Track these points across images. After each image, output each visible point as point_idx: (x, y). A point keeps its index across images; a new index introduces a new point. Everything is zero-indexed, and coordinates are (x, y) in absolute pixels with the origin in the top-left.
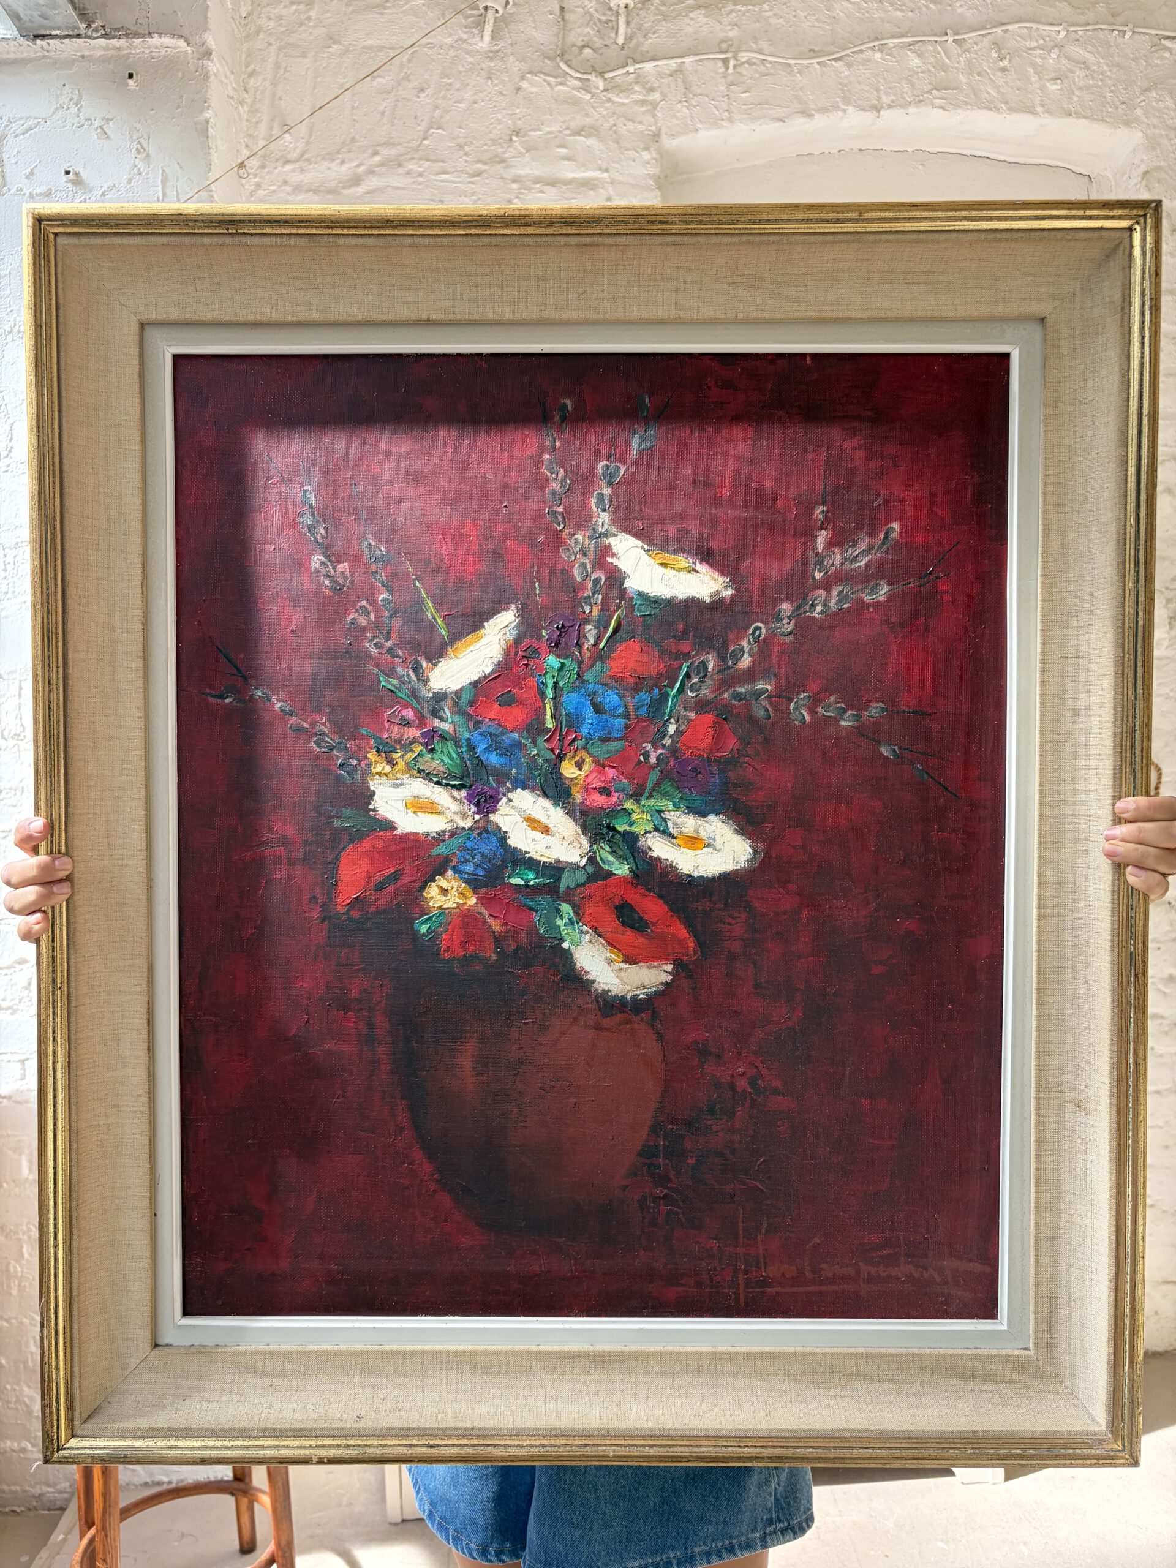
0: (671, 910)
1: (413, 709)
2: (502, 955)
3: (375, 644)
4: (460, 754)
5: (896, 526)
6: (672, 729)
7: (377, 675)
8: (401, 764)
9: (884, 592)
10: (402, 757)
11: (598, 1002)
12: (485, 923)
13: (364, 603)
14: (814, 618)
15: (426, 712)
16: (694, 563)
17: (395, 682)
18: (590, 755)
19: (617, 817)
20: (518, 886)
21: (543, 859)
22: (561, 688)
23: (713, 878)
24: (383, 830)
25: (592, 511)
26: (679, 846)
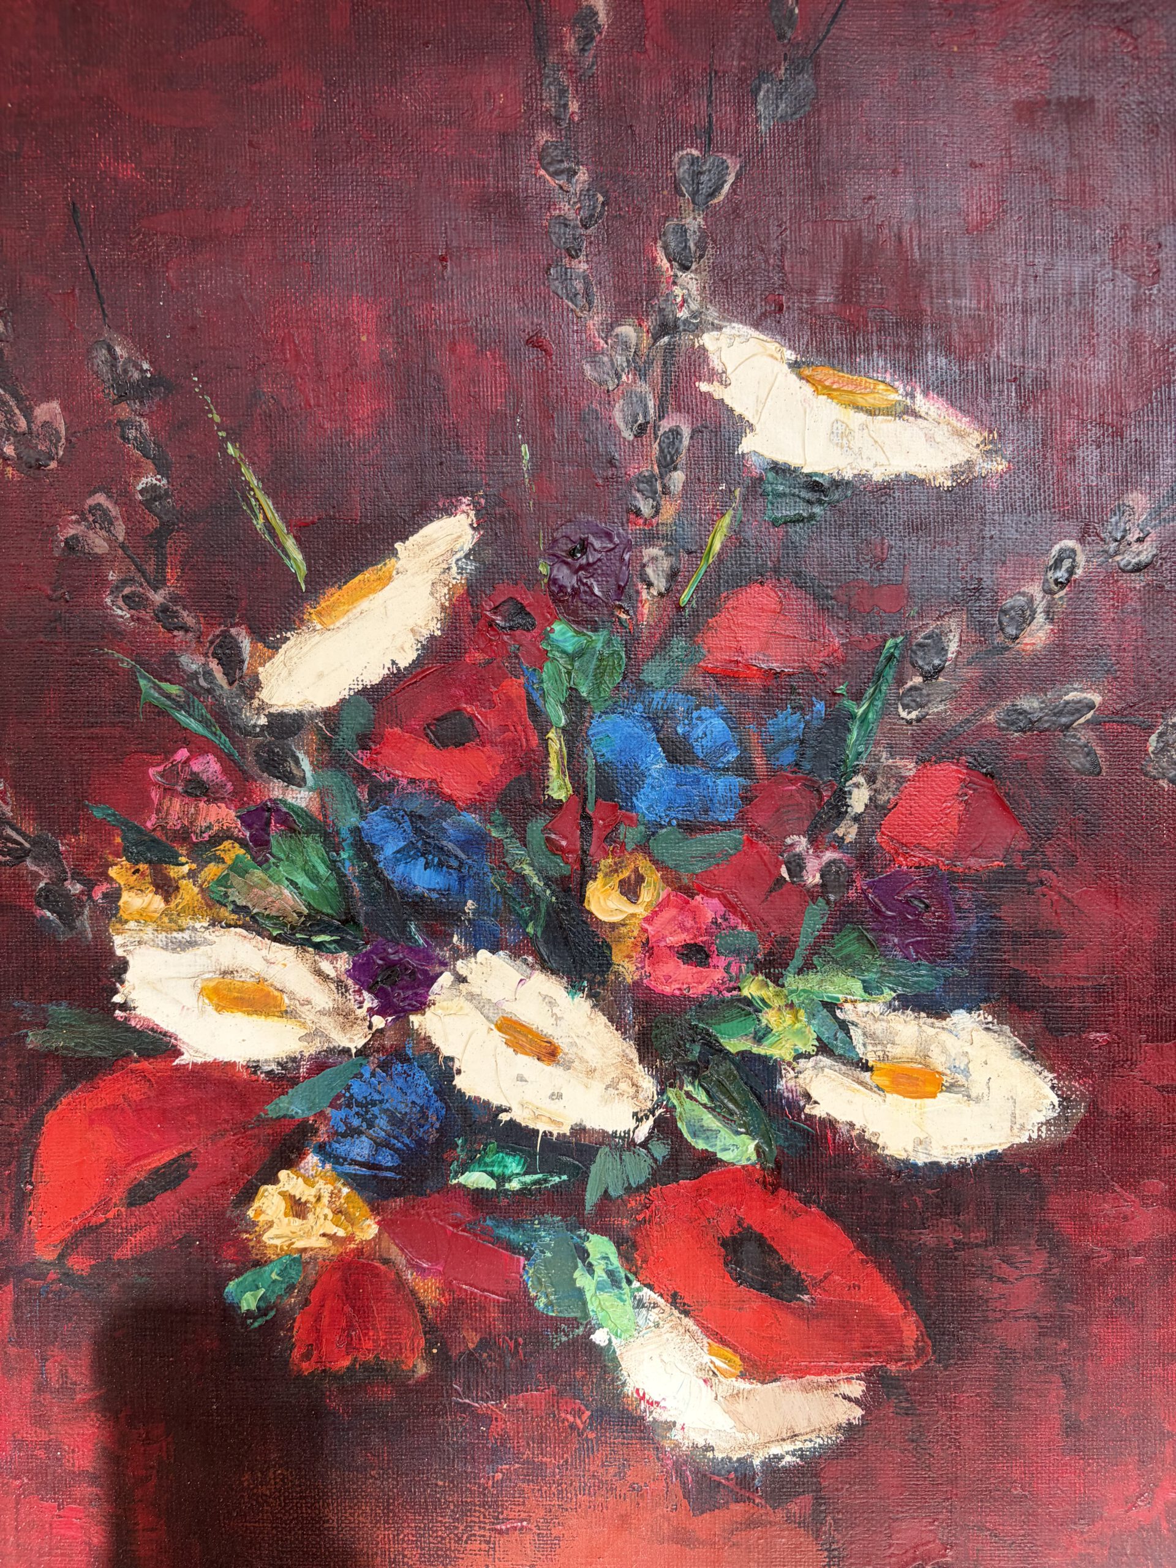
0: (861, 1247)
1: (220, 755)
3: (126, 598)
4: (333, 866)
6: (859, 799)
7: (132, 675)
8: (189, 892)
10: (192, 875)
11: (680, 1477)
12: (400, 1284)
13: (100, 498)
15: (251, 764)
16: (913, 397)
17: (174, 689)
18: (659, 865)
19: (724, 1020)
20: (480, 1193)
21: (542, 1127)
22: (585, 702)
23: (963, 1166)
24: (145, 1055)
25: (657, 269)
26: (881, 1089)
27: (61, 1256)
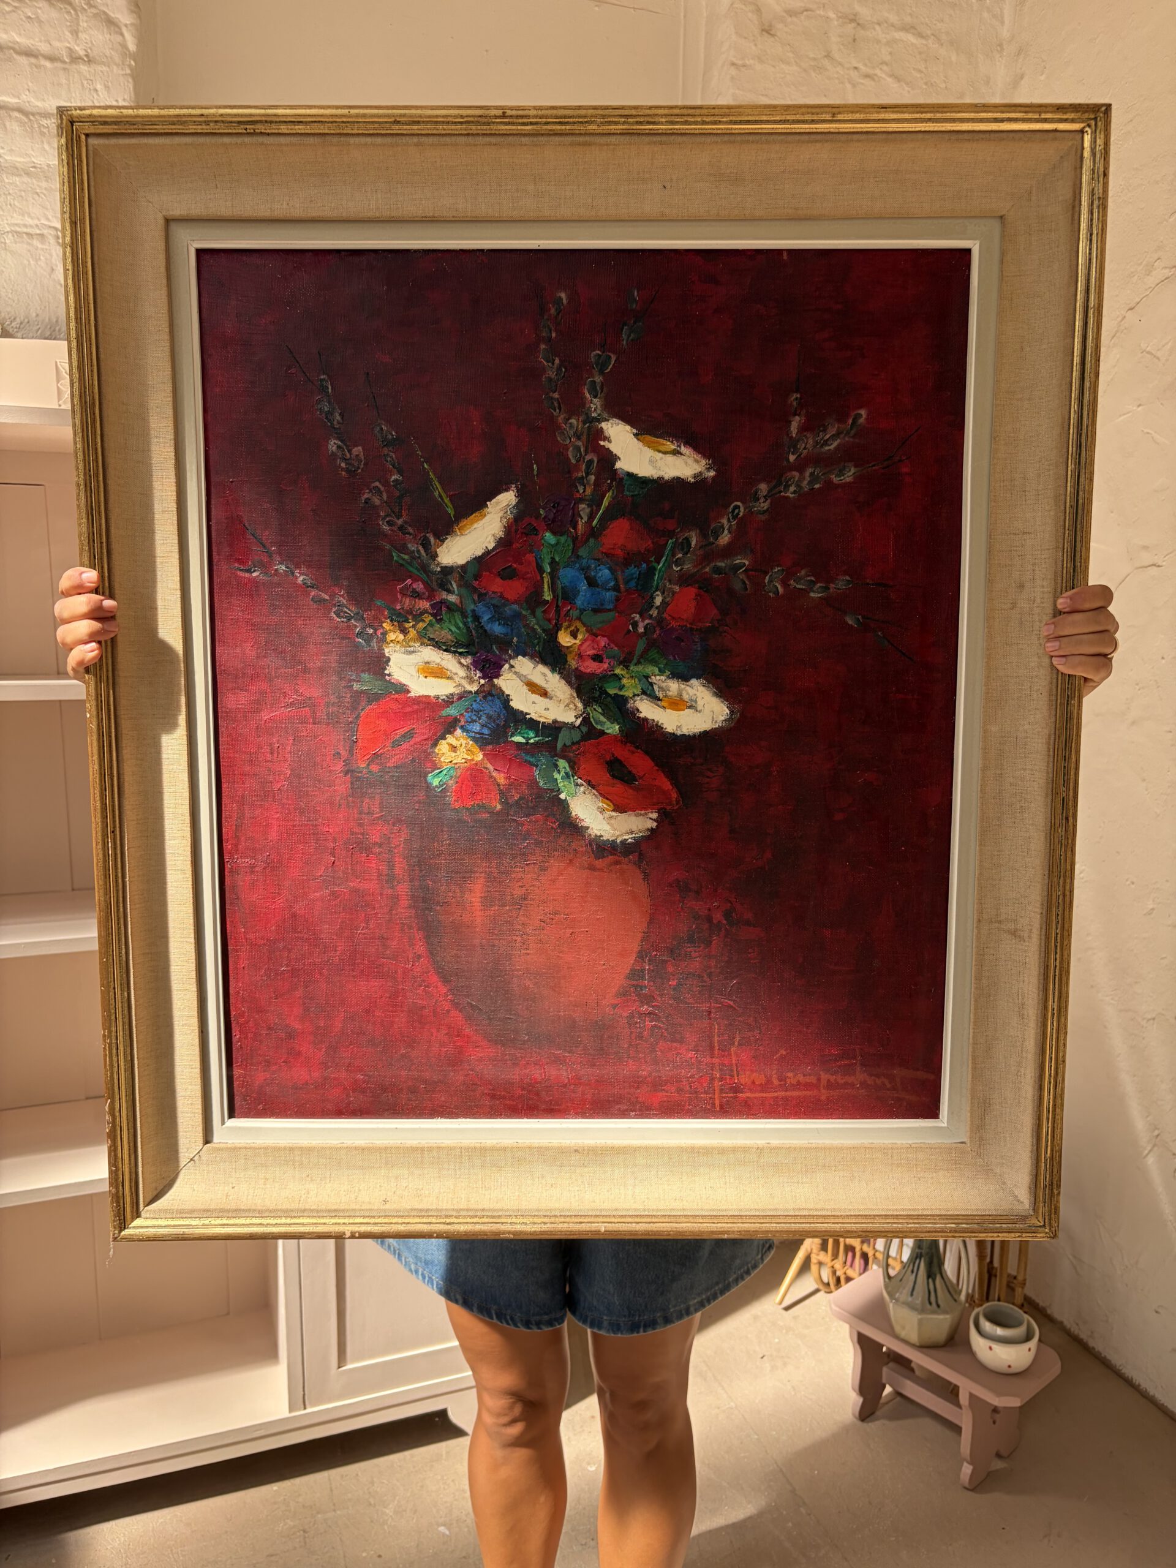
0: (657, 765)
1: (424, 583)
2: (505, 803)
3: (388, 522)
4: (465, 624)
5: (863, 412)
6: (658, 600)
7: (390, 552)
8: (413, 633)
9: (851, 473)
10: (414, 626)
11: (591, 845)
12: (491, 776)
13: (377, 484)
14: (788, 497)
15: (435, 585)
16: (680, 447)
17: (406, 557)
18: (584, 625)
19: (608, 682)
20: (519, 744)
21: (542, 720)
22: (557, 563)
23: (694, 736)
24: (397, 692)
25: (585, 397)
26: (664, 707)
27: (368, 765)
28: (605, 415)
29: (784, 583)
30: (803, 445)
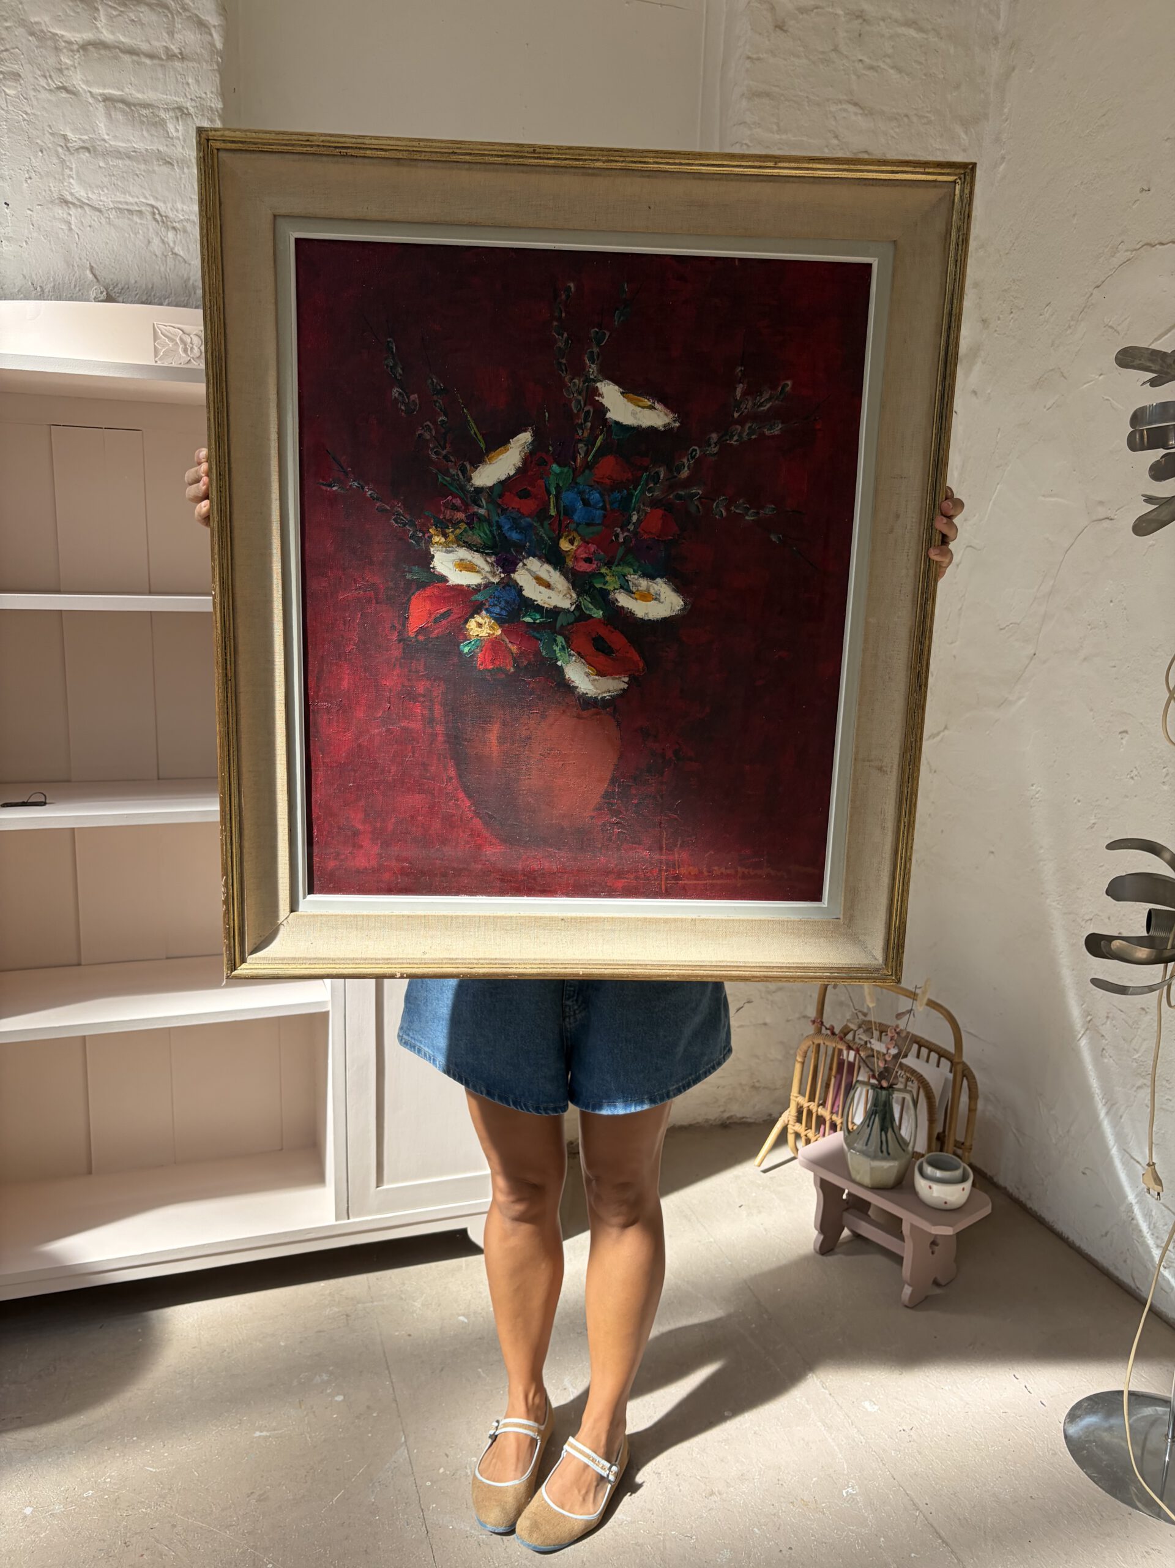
0: (629, 642)
1: (461, 499)
2: (517, 668)
3: (435, 452)
4: (491, 531)
5: (789, 383)
6: (635, 518)
7: (436, 474)
8: (452, 537)
9: (778, 428)
10: (452, 532)
11: (579, 700)
12: (507, 647)
13: (428, 423)
14: (732, 444)
15: (469, 501)
16: (654, 403)
17: (448, 479)
18: (579, 535)
19: (596, 578)
20: (528, 623)
21: (546, 606)
22: (561, 488)
23: (658, 620)
24: (439, 582)
25: (586, 364)
26: (636, 599)
27: (416, 635)
28: (600, 377)
29: (728, 509)
30: (745, 406)
